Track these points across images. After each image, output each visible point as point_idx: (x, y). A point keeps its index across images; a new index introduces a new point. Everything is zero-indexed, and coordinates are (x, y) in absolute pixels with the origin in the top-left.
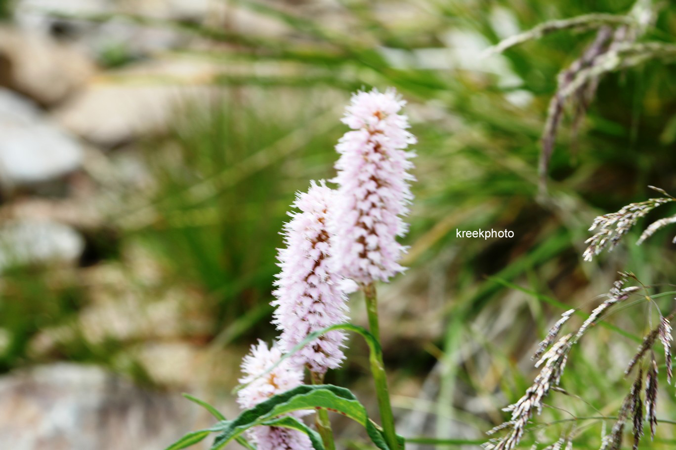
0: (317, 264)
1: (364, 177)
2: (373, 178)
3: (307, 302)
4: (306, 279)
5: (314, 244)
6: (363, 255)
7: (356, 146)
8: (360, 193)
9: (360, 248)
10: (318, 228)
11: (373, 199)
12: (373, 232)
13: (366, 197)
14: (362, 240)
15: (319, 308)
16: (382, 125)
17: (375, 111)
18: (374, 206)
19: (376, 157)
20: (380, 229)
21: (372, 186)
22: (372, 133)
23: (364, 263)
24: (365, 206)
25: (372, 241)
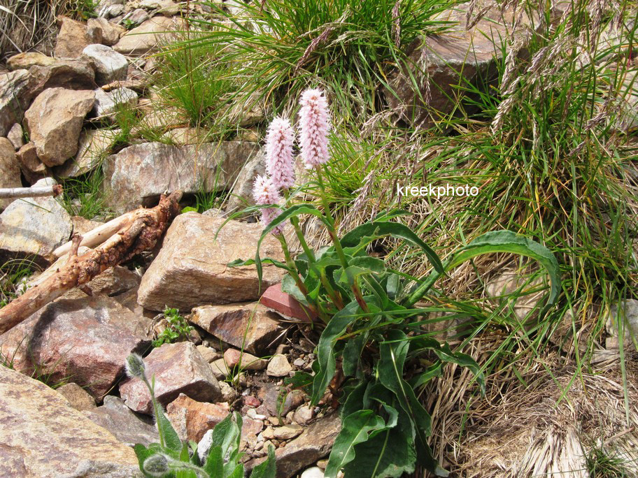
0: (282, 149)
1: (312, 124)
2: (315, 124)
3: (280, 164)
4: (278, 155)
5: (280, 142)
6: (316, 155)
7: (307, 112)
8: (311, 131)
9: (314, 153)
10: (280, 135)
11: (317, 133)
12: (319, 145)
13: (314, 133)
14: (314, 149)
15: (285, 165)
16: (316, 102)
17: (312, 97)
18: (317, 135)
19: (315, 116)
20: (322, 144)
21: (315, 128)
22: (313, 107)
23: (316, 158)
24: (314, 136)
25: (319, 149)
